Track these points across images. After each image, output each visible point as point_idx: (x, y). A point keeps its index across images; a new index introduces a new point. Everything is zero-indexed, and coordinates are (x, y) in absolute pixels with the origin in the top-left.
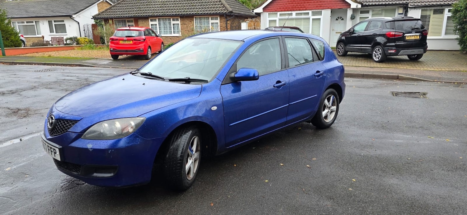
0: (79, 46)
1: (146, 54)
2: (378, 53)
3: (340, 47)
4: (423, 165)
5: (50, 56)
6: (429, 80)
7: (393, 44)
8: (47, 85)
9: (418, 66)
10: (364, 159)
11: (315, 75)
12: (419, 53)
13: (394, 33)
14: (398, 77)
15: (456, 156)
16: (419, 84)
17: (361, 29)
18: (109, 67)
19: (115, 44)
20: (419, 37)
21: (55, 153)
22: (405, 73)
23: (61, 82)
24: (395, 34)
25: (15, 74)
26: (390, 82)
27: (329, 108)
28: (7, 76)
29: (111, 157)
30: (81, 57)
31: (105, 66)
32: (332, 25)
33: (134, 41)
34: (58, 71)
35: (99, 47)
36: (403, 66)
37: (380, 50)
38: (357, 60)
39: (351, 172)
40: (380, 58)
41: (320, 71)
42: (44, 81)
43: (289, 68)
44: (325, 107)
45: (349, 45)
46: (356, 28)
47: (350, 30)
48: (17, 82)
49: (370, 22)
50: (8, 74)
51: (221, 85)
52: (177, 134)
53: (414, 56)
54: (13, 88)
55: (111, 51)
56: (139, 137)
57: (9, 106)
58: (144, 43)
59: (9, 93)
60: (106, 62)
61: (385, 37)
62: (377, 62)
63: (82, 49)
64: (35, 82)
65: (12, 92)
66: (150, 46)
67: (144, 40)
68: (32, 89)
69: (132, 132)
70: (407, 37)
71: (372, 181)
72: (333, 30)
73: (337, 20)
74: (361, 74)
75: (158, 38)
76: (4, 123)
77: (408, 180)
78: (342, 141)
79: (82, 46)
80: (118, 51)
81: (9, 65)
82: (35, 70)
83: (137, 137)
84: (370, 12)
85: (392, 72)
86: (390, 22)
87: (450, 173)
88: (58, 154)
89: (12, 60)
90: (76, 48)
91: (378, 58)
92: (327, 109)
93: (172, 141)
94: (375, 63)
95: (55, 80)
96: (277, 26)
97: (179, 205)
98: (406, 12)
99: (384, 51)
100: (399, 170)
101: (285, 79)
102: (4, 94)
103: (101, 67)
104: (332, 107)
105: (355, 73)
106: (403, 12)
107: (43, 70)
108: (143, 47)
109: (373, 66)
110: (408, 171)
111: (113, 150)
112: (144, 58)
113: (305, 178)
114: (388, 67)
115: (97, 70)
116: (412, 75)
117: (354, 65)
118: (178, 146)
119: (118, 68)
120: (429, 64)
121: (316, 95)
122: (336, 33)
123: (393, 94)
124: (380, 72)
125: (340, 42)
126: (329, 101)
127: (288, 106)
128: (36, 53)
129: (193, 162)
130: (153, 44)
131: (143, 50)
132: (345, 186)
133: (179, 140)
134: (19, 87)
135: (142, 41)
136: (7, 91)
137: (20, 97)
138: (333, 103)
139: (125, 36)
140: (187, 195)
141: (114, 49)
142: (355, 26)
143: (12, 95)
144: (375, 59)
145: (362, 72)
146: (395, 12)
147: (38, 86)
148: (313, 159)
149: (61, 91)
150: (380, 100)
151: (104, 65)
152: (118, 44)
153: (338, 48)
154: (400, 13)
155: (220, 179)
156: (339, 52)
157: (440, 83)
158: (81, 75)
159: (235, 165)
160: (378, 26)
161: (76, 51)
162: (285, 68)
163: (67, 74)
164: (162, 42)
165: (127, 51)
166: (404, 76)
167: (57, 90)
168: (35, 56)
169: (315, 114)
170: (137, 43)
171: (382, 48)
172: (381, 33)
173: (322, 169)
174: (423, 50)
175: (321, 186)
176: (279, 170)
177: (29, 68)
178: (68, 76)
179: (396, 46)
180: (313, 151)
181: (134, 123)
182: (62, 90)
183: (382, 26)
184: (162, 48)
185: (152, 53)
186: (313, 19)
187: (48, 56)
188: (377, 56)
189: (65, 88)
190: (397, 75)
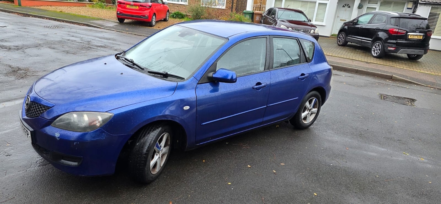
0: (90, 3)
1: (151, 21)
2: (378, 49)
3: (341, 36)
4: (389, 185)
5: (62, 12)
6: (422, 84)
7: (394, 41)
8: (52, 44)
9: (415, 66)
10: (331, 171)
11: (299, 78)
12: (420, 54)
13: (398, 30)
14: (392, 77)
15: (425, 180)
16: (412, 87)
17: (365, 22)
18: (114, 31)
19: (122, 8)
20: (422, 37)
21: (28, 134)
22: (400, 73)
23: (65, 42)
24: (398, 32)
25: (25, 28)
26: (382, 81)
27: (310, 110)
28: (18, 29)
29: (76, 149)
30: (90, 16)
31: (109, 29)
32: (337, 11)
33: (140, 7)
34: (66, 29)
35: (109, 7)
36: (400, 65)
37: (380, 46)
38: (355, 52)
39: (315, 184)
40: (378, 54)
41: (305, 74)
42: (49, 39)
43: (272, 70)
44: (305, 109)
45: (351, 36)
46: (361, 19)
47: (354, 20)
48: (25, 37)
49: (375, 15)
50: (19, 27)
51: (198, 84)
52: (145, 131)
53: (413, 56)
54: (19, 43)
55: (118, 14)
56: (105, 133)
57: (11, 64)
58: (150, 10)
59: (14, 49)
60: (111, 25)
61: (387, 33)
62: (374, 57)
63: (93, 7)
64: (42, 39)
65: (17, 48)
66: (155, 14)
67: (150, 7)
68: (37, 47)
69: (99, 127)
70: (410, 36)
71: (333, 197)
72: (338, 17)
73: (344, 6)
74: (355, 69)
75: (165, 5)
76: (2, 82)
77: (369, 201)
78: (316, 146)
79: (93, 4)
80: (125, 15)
81: (23, 16)
82: (45, 25)
83: (103, 132)
84: (378, 4)
85: (387, 71)
86: (395, 18)
87: (414, 200)
88: (30, 136)
89: (26, 12)
90: (88, 6)
91: (377, 54)
92: (307, 111)
93: (139, 137)
94: (373, 58)
95: (60, 40)
96: (283, 7)
97: (139, 199)
98: (415, 7)
99: (383, 47)
100: (364, 189)
101: (265, 82)
102: (10, 49)
103: (106, 29)
104: (313, 109)
105: (350, 67)
106: (412, 7)
107: (52, 26)
108: (148, 14)
109: (370, 62)
110: (372, 190)
111: (78, 143)
112: (149, 25)
113: (268, 185)
114: (384, 64)
115: (102, 32)
116: (406, 77)
117: (350, 58)
118: (144, 143)
119: (122, 32)
120: (427, 66)
121: (297, 98)
122: (341, 20)
123: (381, 97)
124: (375, 69)
125: (341, 31)
126: (310, 103)
127: (266, 107)
128: (50, 7)
129: (160, 156)
130: (159, 11)
131: (148, 17)
132: (305, 200)
133: (146, 138)
134: (25, 43)
135: (148, 7)
136: (13, 46)
137: (24, 55)
138: (315, 105)
139: (132, 1)
140: (150, 189)
141: (120, 13)
142: (359, 17)
143: (17, 51)
144: (374, 54)
145: (356, 68)
146: (404, 6)
147: (43, 44)
148: (281, 164)
149: (63, 53)
150: (366, 103)
151: (110, 27)
152: (125, 8)
153: (339, 37)
154: (409, 7)
155: (185, 175)
156: (340, 41)
157: (433, 89)
158: (85, 36)
159: (204, 161)
160: (382, 21)
161: (87, 8)
162: (269, 69)
163: (73, 34)
164: (168, 10)
165: (133, 16)
166: (398, 77)
167: (59, 51)
168: (48, 9)
169: (294, 115)
170: (142, 9)
171: (383, 44)
172: (384, 29)
173: (287, 176)
174: (424, 51)
175: (281, 197)
176: (245, 173)
177: (41, 23)
178: (73, 36)
179: (397, 44)
180: (284, 154)
181: (101, 118)
182: (64, 51)
183: (387, 21)
184: (167, 16)
185: (157, 20)
186: (319, 3)
187: (59, 11)
188: (376, 52)
189: (67, 49)
190: (391, 75)
